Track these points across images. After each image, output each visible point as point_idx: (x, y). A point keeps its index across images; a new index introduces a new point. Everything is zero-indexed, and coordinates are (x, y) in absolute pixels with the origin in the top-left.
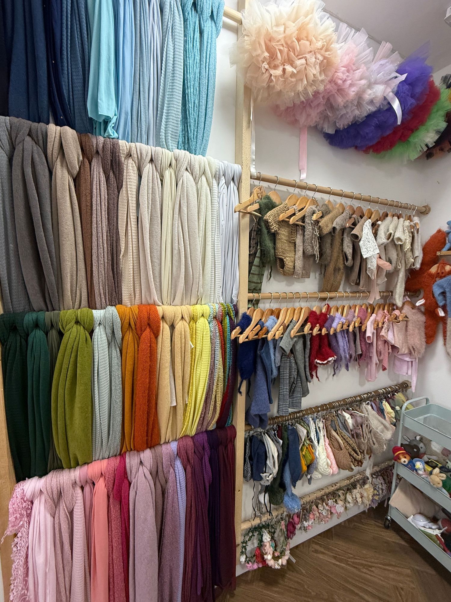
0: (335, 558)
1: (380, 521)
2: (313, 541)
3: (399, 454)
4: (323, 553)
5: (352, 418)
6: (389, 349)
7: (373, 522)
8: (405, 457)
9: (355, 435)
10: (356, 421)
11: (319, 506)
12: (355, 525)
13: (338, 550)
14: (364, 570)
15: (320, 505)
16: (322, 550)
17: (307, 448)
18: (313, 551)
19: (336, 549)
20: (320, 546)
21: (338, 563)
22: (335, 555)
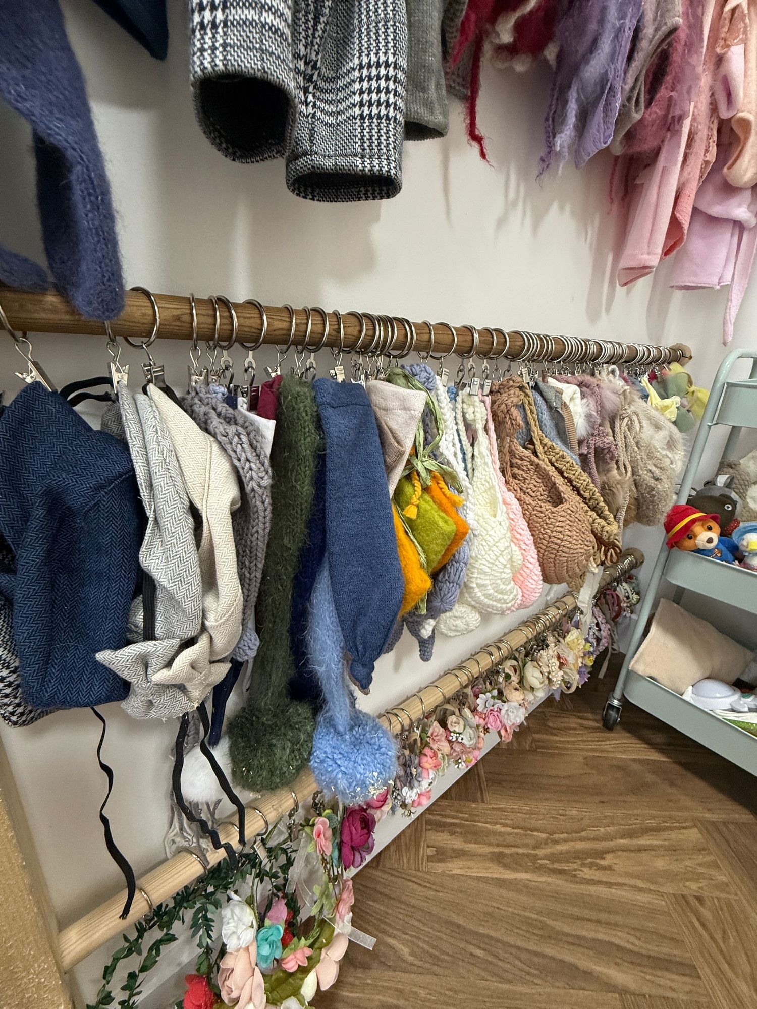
0: (499, 859)
1: (590, 716)
2: (428, 822)
3: (694, 521)
4: (460, 854)
5: (583, 396)
6: (707, 151)
7: (573, 722)
8: (710, 529)
9: (592, 457)
10: (600, 405)
11: (449, 723)
12: (534, 740)
13: (503, 829)
14: (587, 873)
15: (451, 719)
16: (458, 843)
17: (426, 489)
18: (430, 859)
19: (498, 828)
20: (452, 834)
21: (508, 875)
22: (497, 850)
